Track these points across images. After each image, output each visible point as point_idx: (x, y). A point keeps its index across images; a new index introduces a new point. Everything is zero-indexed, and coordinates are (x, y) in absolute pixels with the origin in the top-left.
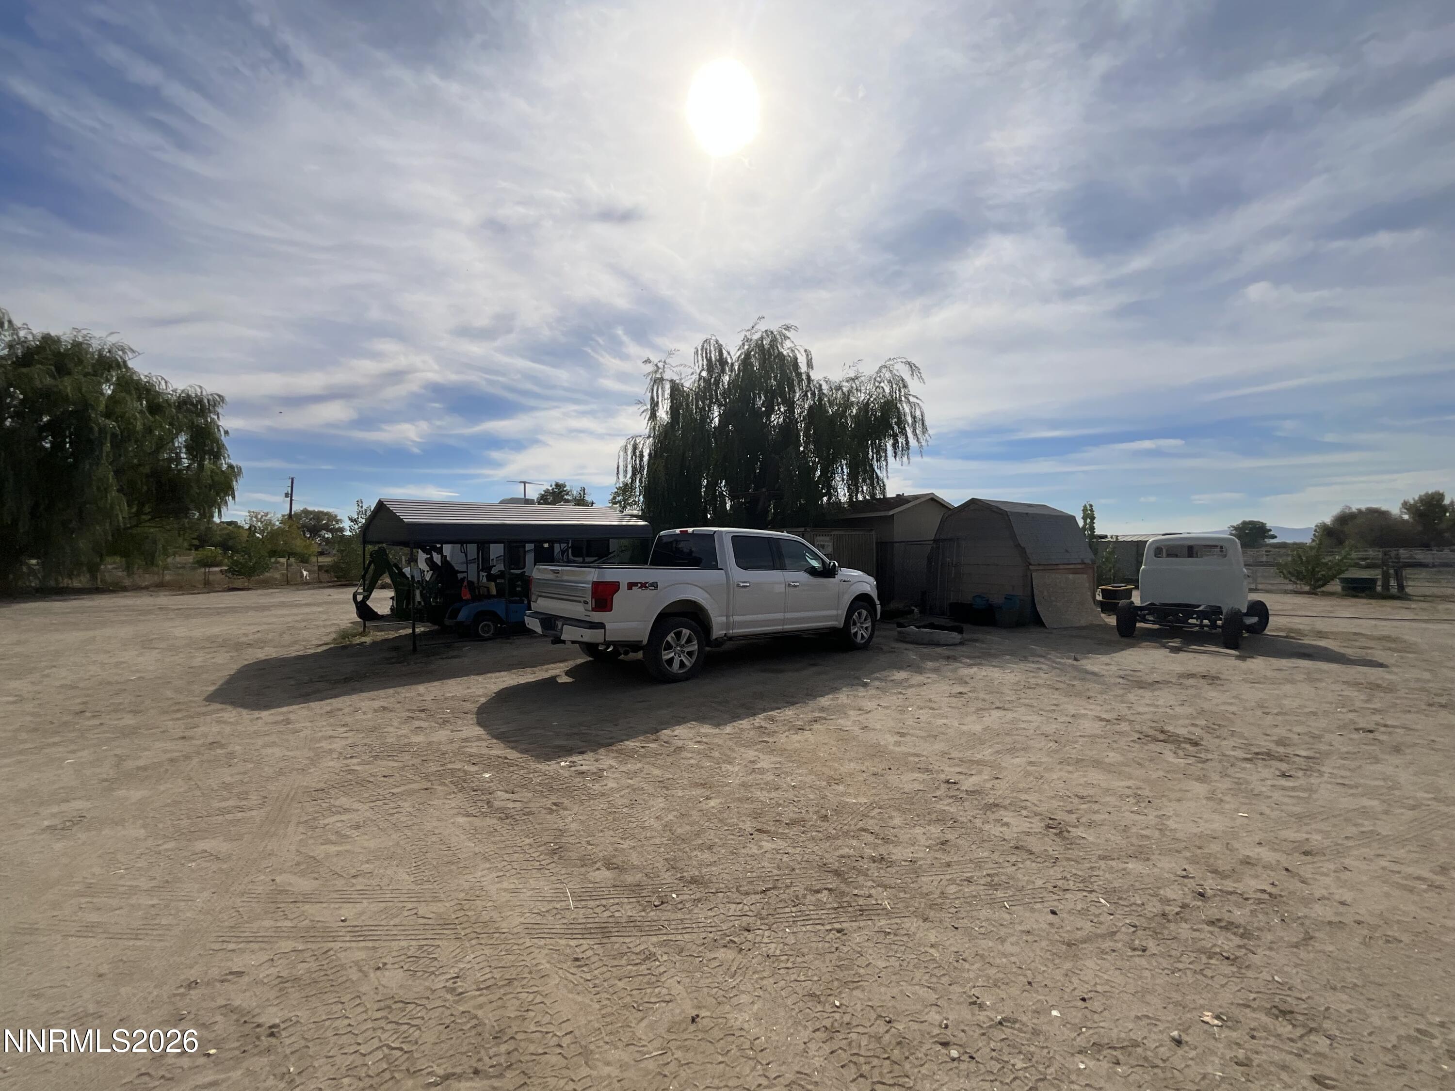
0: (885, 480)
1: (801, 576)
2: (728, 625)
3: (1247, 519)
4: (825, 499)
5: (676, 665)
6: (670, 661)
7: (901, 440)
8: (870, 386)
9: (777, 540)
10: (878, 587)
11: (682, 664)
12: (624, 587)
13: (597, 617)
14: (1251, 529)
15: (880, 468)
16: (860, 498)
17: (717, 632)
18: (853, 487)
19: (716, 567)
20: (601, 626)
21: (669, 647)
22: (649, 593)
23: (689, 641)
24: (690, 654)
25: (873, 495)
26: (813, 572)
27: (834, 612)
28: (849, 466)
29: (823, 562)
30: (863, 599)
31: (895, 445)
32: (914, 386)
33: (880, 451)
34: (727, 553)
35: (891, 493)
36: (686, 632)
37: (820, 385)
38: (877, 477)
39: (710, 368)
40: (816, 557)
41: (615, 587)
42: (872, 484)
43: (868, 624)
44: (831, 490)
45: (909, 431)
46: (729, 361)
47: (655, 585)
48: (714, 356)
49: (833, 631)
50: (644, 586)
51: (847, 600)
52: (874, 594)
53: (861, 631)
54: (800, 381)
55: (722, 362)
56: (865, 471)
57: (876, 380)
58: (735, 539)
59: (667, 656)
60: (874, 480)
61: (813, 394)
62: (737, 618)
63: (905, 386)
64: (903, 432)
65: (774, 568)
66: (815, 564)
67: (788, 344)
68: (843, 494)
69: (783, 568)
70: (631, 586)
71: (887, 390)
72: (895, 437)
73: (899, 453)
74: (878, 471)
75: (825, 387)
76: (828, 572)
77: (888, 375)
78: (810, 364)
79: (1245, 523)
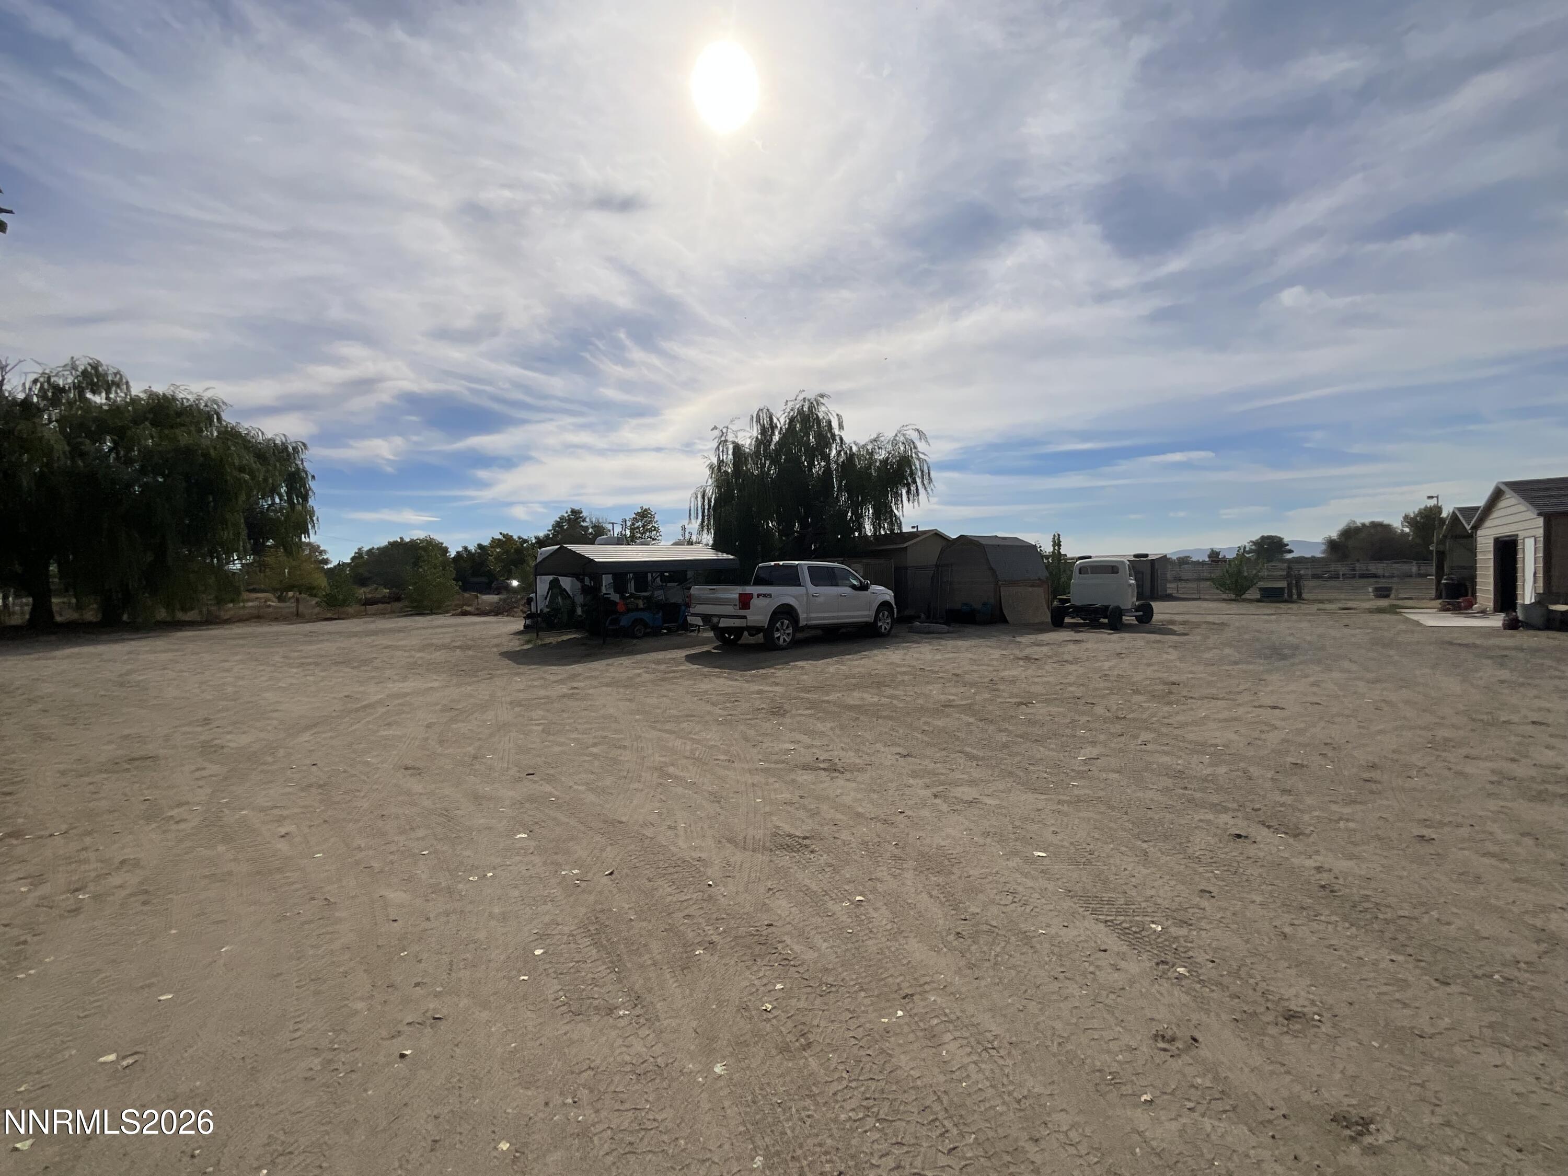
0: (901, 518)
1: (848, 590)
2: (807, 619)
3: (1266, 534)
4: (857, 534)
5: (781, 640)
6: (779, 638)
7: (913, 488)
8: (890, 447)
9: (833, 568)
10: (895, 596)
11: (784, 640)
12: (755, 596)
13: (742, 612)
14: (1269, 544)
15: (897, 509)
16: (883, 532)
17: (802, 623)
18: (876, 526)
19: (799, 585)
20: (744, 617)
21: (778, 630)
22: (767, 600)
23: (787, 627)
24: (788, 634)
25: (892, 530)
26: (854, 587)
27: (866, 613)
28: (874, 508)
29: (860, 581)
30: (885, 605)
31: (908, 492)
32: (921, 446)
33: (898, 496)
34: (805, 576)
35: (906, 529)
36: (786, 622)
37: (851, 448)
38: (895, 516)
39: (763, 431)
40: (856, 578)
41: (750, 596)
42: (892, 521)
43: (889, 621)
44: (860, 527)
45: (919, 481)
46: (779, 425)
47: (770, 595)
48: (766, 422)
49: (867, 624)
50: (765, 595)
51: (875, 606)
52: (893, 602)
53: (884, 625)
54: (834, 440)
55: (773, 427)
56: (886, 512)
57: (894, 443)
58: (810, 568)
59: (777, 635)
60: (894, 520)
61: (846, 453)
62: (813, 615)
63: (915, 448)
64: (915, 482)
65: (832, 585)
66: (855, 582)
67: (823, 408)
68: (868, 529)
69: (837, 585)
70: (759, 596)
71: (902, 448)
72: (908, 485)
73: (911, 498)
74: (896, 511)
75: (855, 449)
76: (864, 588)
77: (902, 439)
78: (841, 427)
79: (1263, 538)
